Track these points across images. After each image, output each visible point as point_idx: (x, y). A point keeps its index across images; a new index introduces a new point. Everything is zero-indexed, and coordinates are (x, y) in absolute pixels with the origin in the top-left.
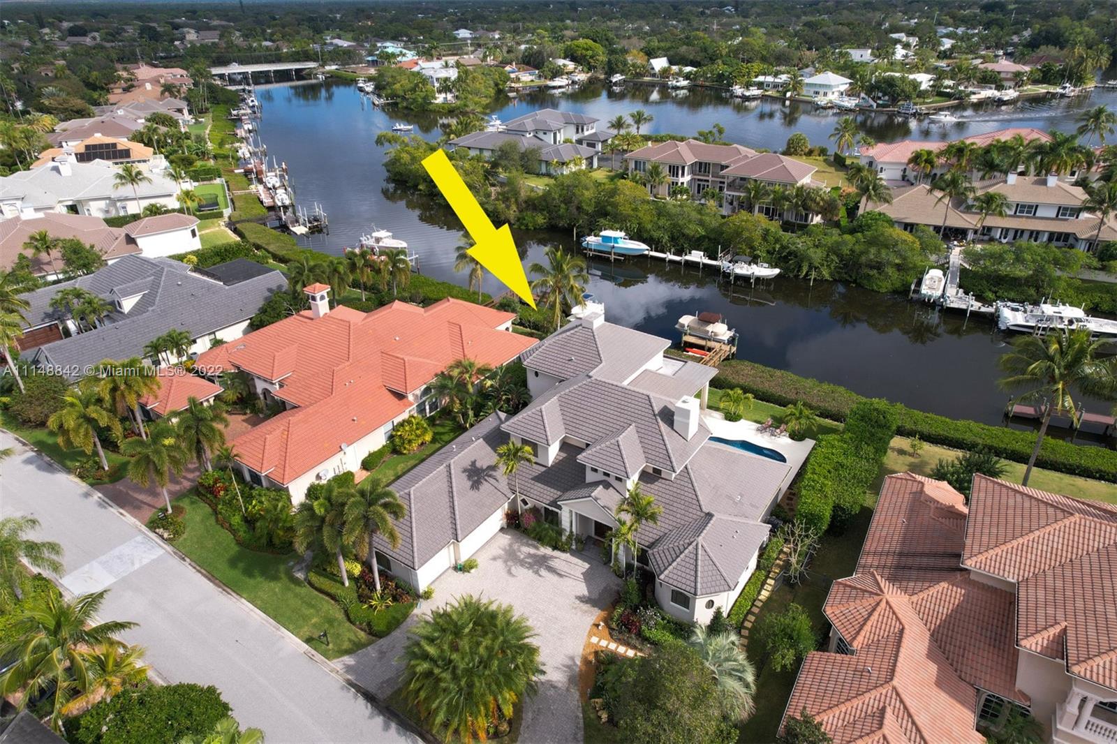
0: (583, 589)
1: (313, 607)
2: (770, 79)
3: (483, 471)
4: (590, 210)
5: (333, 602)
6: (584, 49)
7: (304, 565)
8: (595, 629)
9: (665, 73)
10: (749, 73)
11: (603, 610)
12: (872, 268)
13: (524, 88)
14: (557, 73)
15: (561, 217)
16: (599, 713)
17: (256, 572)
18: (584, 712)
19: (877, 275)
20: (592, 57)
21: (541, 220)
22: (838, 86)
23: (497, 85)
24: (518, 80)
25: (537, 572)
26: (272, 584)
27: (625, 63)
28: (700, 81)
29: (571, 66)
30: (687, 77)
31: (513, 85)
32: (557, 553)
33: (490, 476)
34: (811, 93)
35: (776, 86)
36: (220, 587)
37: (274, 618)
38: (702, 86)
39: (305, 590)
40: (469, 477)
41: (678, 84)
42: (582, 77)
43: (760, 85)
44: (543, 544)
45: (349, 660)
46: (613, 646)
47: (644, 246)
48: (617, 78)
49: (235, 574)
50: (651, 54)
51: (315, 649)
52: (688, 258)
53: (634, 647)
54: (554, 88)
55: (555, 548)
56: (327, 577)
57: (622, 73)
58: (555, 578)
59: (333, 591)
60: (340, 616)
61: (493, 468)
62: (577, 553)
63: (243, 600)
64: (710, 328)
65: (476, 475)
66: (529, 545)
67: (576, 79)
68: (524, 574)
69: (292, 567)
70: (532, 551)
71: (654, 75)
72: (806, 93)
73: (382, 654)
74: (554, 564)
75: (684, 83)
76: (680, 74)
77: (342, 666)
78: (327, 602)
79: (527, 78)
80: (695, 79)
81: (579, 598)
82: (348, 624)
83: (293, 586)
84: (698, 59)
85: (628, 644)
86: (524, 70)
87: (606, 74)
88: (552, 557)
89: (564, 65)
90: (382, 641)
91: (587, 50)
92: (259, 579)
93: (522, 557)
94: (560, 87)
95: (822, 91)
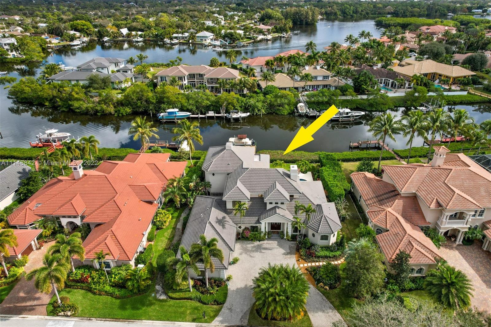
0: (283, 251)
1: (182, 307)
2: (180, 35)
3: (222, 220)
4: (154, 101)
5: (190, 301)
6: (81, 25)
7: (160, 292)
8: (299, 262)
9: (128, 35)
10: (169, 33)
11: (296, 254)
12: (279, 106)
13: (55, 47)
14: (72, 39)
15: (140, 107)
16: (325, 288)
17: (139, 306)
18: (319, 290)
19: (282, 109)
20: (87, 29)
21: (128, 110)
22: (210, 36)
23: (41, 46)
24: (50, 43)
25: (261, 252)
26: (152, 307)
27: (107, 31)
28: (147, 38)
29: (78, 34)
30: (141, 36)
31: (49, 45)
32: (262, 242)
33: (225, 221)
34: (200, 40)
35: (183, 38)
36: (125, 322)
37: (168, 320)
38: (149, 40)
39: (172, 302)
40: (219, 224)
41: (138, 40)
42: (86, 39)
43: (176, 38)
44: (254, 241)
45: (218, 319)
46: (309, 264)
47: (189, 113)
48: (106, 39)
49: (128, 312)
50: (119, 27)
51: (200, 322)
52: (208, 115)
53: (317, 261)
54: (74, 45)
55: (260, 241)
56: (179, 292)
57: (107, 36)
58: (270, 251)
59: (187, 296)
60: (199, 304)
61: (224, 218)
62: (269, 239)
63: (144, 321)
64: (244, 140)
65: (221, 222)
66: (249, 244)
67: (84, 40)
68: (257, 255)
69: (155, 296)
70: (252, 245)
71: (123, 37)
72: (198, 40)
73: (230, 309)
74: (265, 246)
75: (141, 39)
76: (136, 35)
77: (218, 322)
78: (187, 302)
79: (55, 41)
80: (145, 37)
81: (284, 254)
82: (205, 306)
83: (164, 303)
84: (142, 28)
85: (314, 261)
86: (53, 37)
87: (97, 37)
88: (261, 244)
89: (75, 34)
90: (225, 305)
91: (84, 26)
92: (144, 308)
93: (250, 249)
94: (77, 45)
95: (204, 39)
